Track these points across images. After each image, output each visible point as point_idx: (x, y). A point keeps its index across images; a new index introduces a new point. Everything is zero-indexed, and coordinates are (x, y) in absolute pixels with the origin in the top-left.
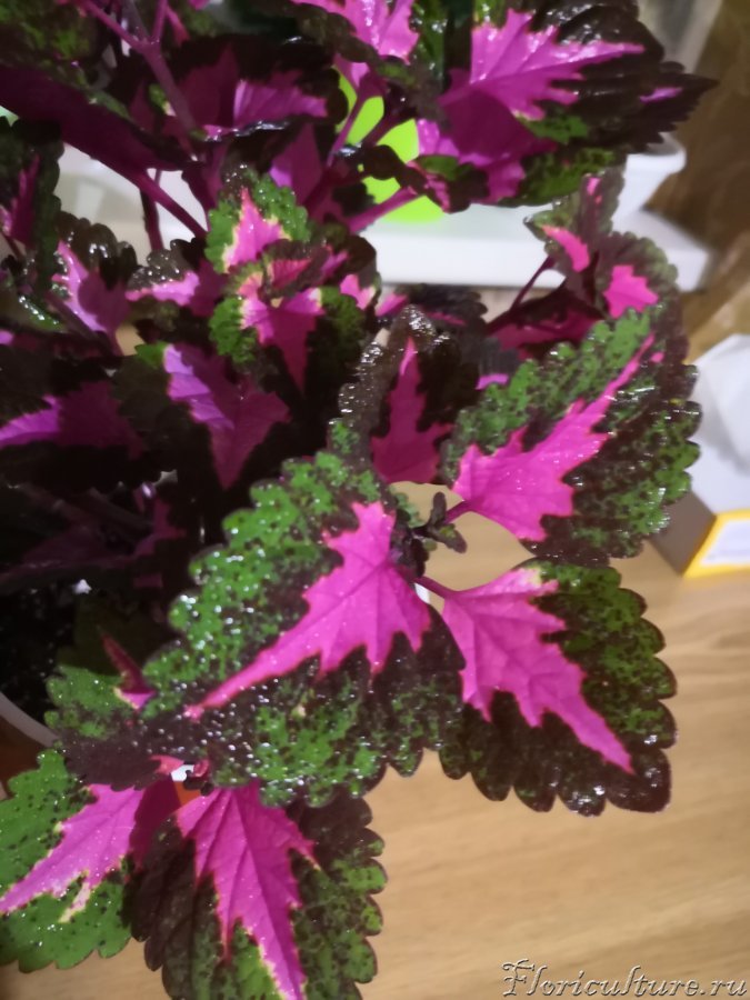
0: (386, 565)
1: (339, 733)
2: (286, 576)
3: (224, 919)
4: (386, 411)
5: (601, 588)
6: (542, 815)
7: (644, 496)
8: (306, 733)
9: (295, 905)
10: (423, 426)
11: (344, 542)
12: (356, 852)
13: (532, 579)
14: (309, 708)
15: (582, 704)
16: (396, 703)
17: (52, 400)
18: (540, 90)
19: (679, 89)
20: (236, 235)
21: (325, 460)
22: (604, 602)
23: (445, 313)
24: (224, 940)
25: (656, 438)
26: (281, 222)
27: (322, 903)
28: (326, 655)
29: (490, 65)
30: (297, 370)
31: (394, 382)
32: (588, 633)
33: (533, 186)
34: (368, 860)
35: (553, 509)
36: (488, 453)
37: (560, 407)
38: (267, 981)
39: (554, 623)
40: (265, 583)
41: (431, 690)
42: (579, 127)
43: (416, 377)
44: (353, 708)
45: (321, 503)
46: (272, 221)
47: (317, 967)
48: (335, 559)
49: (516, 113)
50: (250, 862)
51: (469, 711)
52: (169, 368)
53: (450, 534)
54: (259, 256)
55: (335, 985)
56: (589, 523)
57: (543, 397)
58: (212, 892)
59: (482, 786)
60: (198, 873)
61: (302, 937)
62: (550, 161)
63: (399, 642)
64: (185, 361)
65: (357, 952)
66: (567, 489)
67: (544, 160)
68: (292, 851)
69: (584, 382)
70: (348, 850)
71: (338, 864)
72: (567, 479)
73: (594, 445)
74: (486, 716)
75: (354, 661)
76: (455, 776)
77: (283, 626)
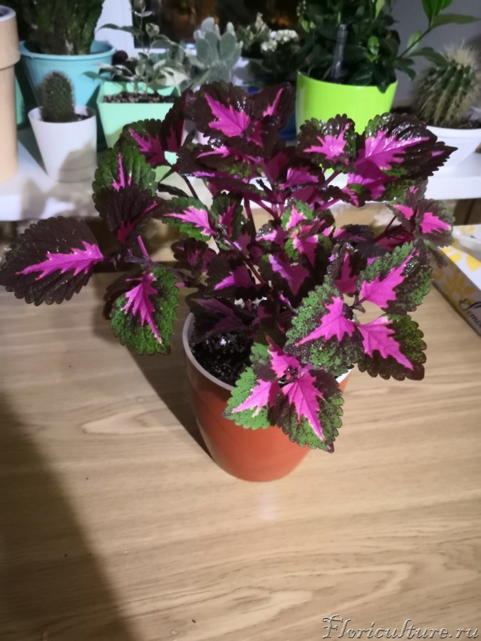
0: (341, 315)
1: (331, 354)
2: (317, 313)
3: (299, 414)
4: (340, 272)
5: (406, 321)
6: (387, 381)
7: (416, 293)
8: (322, 354)
9: (318, 410)
10: (351, 276)
11: (330, 307)
12: (335, 395)
13: (385, 320)
14: (323, 348)
15: (399, 353)
16: (346, 349)
17: (231, 273)
18: (390, 158)
19: (443, 152)
20: (290, 219)
21: (325, 285)
22: (406, 325)
23: (359, 236)
24: (299, 419)
25: (419, 277)
26: (304, 214)
27: (326, 408)
28: (326, 336)
29: (372, 150)
30: (312, 261)
31: (342, 264)
32: (401, 334)
33: (388, 193)
34: (339, 397)
35: (390, 299)
36: (369, 283)
37: (388, 269)
38: (312, 430)
39: (391, 331)
40: (312, 315)
41: (355, 345)
42: (404, 171)
43: (349, 262)
44: (334, 349)
45: (325, 296)
46: (302, 214)
47: (325, 425)
48: (328, 311)
49: (381, 168)
50: (304, 401)
51: (367, 355)
52: (271, 262)
53: (360, 307)
54: (297, 225)
55: (331, 429)
56: (401, 302)
57: (383, 267)
58: (295, 407)
59: (370, 374)
60: (290, 403)
61: (321, 417)
62: (394, 185)
63: (346, 334)
64: (275, 259)
65: (336, 420)
66: (394, 293)
67: (391, 184)
68: (317, 396)
69: (394, 263)
70: (333, 394)
71: (330, 398)
72: (394, 290)
73: (401, 279)
74: (371, 356)
75: (334, 338)
76: (362, 371)
77: (317, 326)
